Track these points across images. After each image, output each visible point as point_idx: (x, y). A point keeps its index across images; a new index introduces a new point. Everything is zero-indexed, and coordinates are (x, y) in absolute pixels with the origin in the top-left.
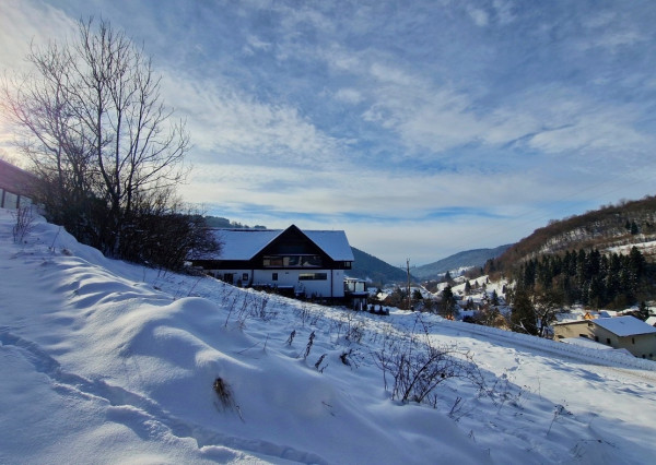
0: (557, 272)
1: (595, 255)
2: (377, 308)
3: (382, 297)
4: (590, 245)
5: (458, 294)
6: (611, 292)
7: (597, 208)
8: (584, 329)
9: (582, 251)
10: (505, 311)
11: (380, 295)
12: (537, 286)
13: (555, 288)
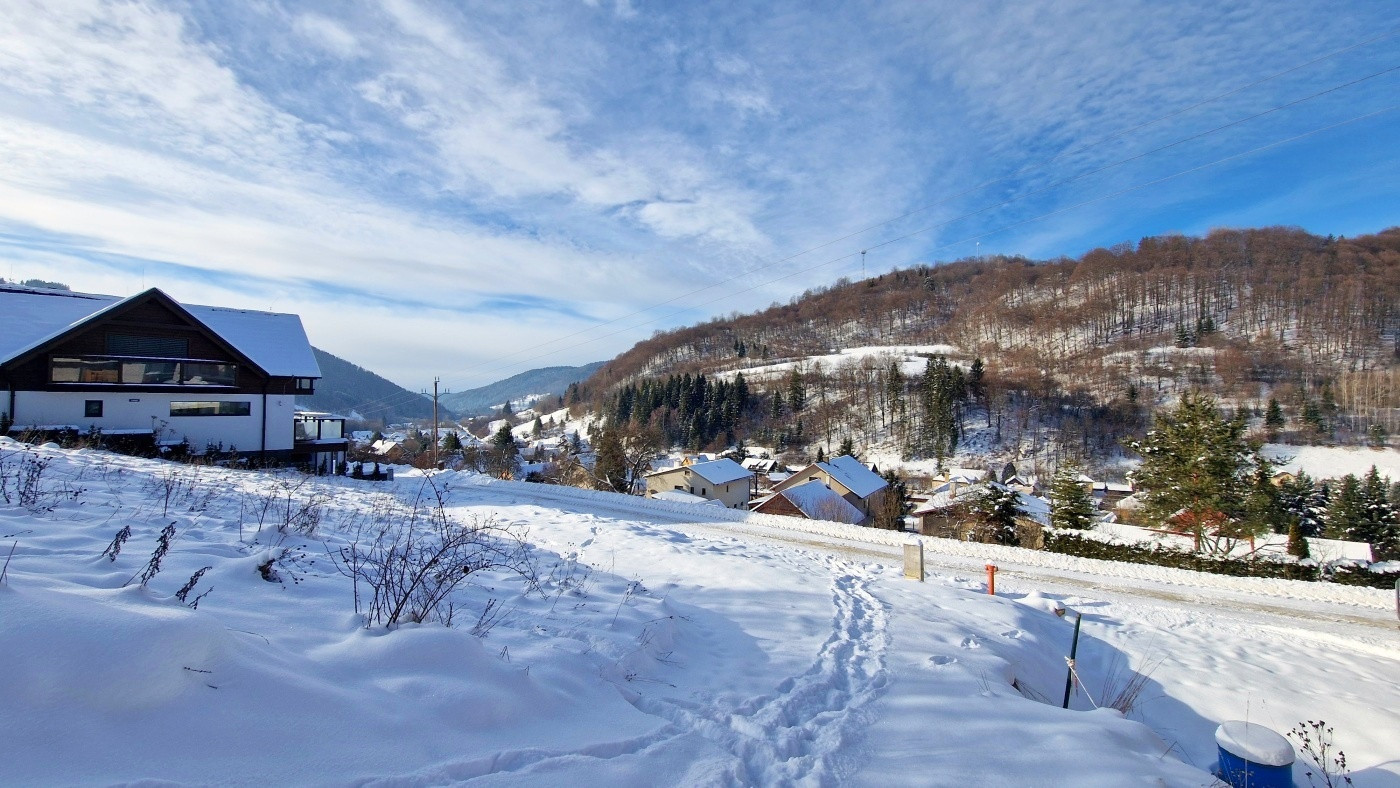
0: (657, 404)
1: (701, 381)
2: (369, 468)
3: (382, 447)
4: (696, 368)
5: (521, 438)
6: (713, 431)
7: (708, 320)
8: (680, 479)
9: (687, 375)
10: (588, 461)
11: (378, 444)
12: (633, 422)
13: (654, 425)
